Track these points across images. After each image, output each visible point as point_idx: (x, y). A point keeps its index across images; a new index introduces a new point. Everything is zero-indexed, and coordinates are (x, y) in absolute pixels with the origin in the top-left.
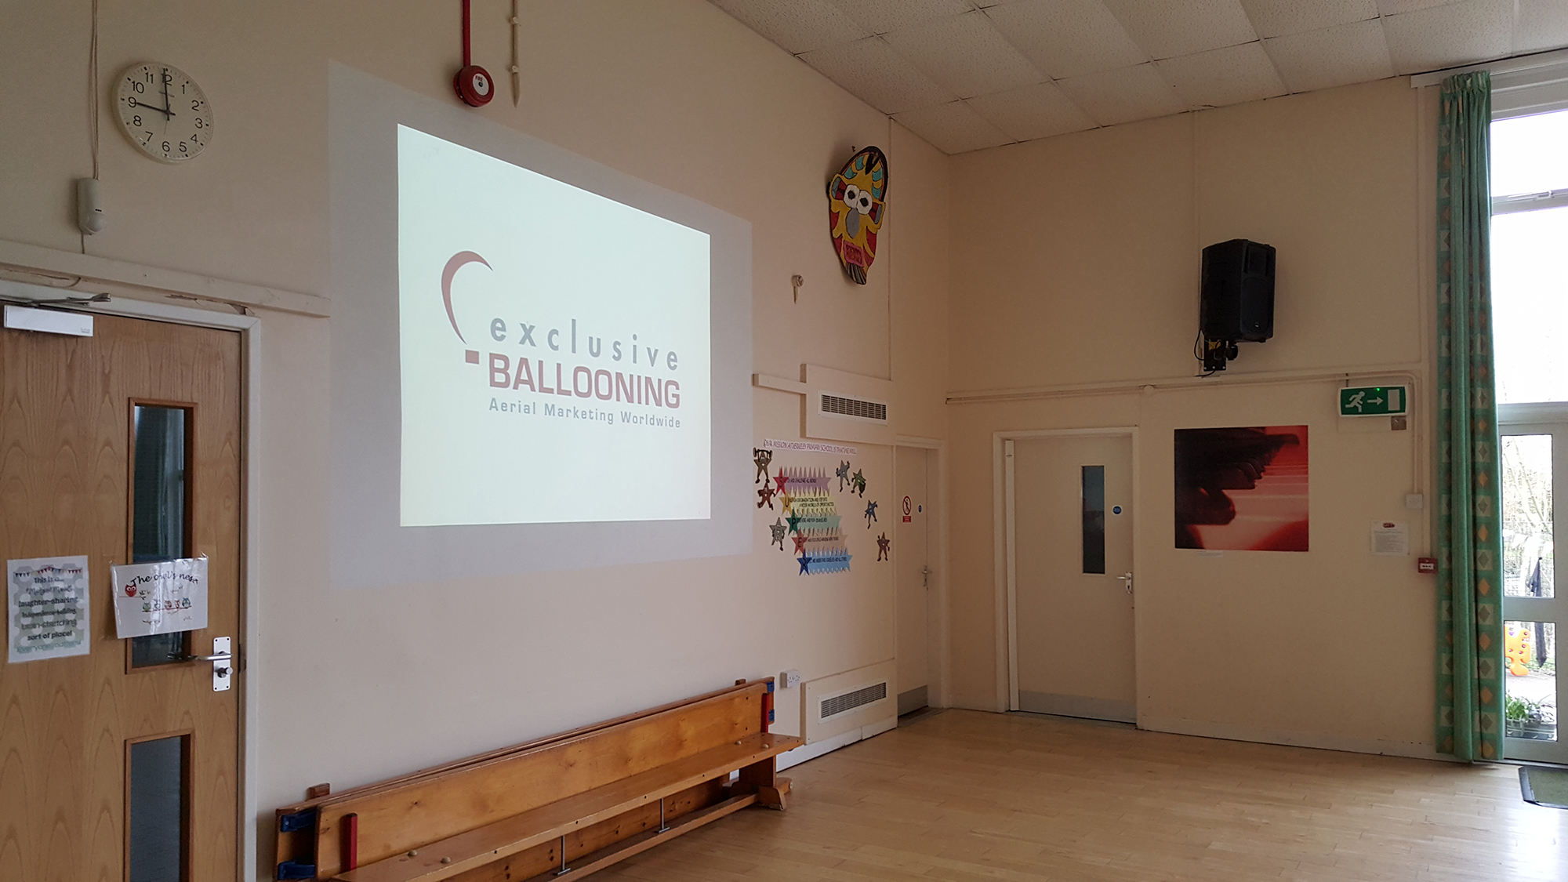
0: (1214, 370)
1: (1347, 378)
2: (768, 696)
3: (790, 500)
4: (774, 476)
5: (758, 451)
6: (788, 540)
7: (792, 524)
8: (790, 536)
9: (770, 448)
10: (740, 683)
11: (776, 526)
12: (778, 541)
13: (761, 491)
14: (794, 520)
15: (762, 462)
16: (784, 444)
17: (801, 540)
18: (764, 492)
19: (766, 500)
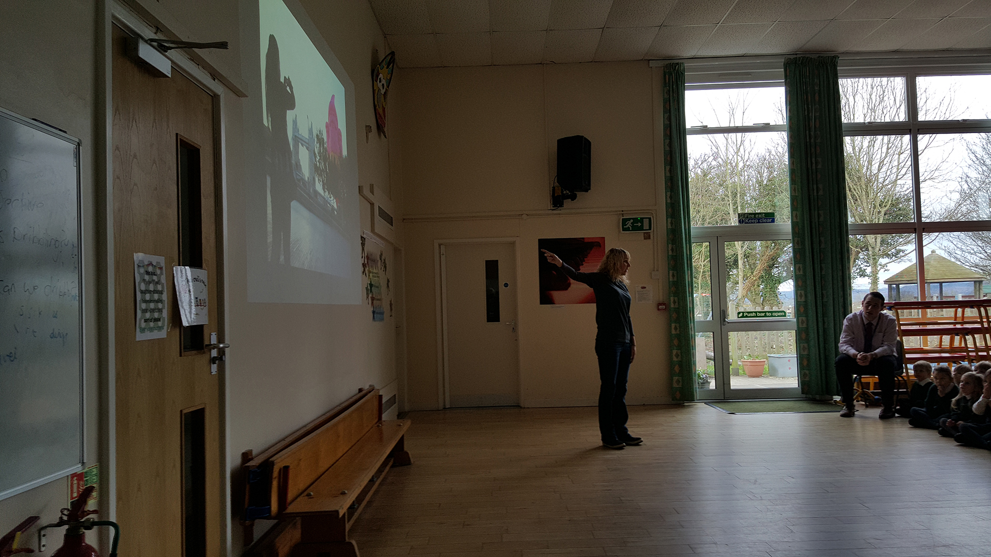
0: (559, 207)
1: (623, 213)
2: (380, 397)
3: (370, 272)
4: (366, 255)
5: (362, 237)
6: (369, 298)
7: (371, 288)
8: (370, 296)
9: (365, 236)
10: (360, 390)
11: (367, 288)
12: (367, 297)
13: (363, 264)
14: (371, 285)
15: (363, 244)
16: (368, 234)
17: (373, 299)
18: (364, 265)
19: (364, 270)
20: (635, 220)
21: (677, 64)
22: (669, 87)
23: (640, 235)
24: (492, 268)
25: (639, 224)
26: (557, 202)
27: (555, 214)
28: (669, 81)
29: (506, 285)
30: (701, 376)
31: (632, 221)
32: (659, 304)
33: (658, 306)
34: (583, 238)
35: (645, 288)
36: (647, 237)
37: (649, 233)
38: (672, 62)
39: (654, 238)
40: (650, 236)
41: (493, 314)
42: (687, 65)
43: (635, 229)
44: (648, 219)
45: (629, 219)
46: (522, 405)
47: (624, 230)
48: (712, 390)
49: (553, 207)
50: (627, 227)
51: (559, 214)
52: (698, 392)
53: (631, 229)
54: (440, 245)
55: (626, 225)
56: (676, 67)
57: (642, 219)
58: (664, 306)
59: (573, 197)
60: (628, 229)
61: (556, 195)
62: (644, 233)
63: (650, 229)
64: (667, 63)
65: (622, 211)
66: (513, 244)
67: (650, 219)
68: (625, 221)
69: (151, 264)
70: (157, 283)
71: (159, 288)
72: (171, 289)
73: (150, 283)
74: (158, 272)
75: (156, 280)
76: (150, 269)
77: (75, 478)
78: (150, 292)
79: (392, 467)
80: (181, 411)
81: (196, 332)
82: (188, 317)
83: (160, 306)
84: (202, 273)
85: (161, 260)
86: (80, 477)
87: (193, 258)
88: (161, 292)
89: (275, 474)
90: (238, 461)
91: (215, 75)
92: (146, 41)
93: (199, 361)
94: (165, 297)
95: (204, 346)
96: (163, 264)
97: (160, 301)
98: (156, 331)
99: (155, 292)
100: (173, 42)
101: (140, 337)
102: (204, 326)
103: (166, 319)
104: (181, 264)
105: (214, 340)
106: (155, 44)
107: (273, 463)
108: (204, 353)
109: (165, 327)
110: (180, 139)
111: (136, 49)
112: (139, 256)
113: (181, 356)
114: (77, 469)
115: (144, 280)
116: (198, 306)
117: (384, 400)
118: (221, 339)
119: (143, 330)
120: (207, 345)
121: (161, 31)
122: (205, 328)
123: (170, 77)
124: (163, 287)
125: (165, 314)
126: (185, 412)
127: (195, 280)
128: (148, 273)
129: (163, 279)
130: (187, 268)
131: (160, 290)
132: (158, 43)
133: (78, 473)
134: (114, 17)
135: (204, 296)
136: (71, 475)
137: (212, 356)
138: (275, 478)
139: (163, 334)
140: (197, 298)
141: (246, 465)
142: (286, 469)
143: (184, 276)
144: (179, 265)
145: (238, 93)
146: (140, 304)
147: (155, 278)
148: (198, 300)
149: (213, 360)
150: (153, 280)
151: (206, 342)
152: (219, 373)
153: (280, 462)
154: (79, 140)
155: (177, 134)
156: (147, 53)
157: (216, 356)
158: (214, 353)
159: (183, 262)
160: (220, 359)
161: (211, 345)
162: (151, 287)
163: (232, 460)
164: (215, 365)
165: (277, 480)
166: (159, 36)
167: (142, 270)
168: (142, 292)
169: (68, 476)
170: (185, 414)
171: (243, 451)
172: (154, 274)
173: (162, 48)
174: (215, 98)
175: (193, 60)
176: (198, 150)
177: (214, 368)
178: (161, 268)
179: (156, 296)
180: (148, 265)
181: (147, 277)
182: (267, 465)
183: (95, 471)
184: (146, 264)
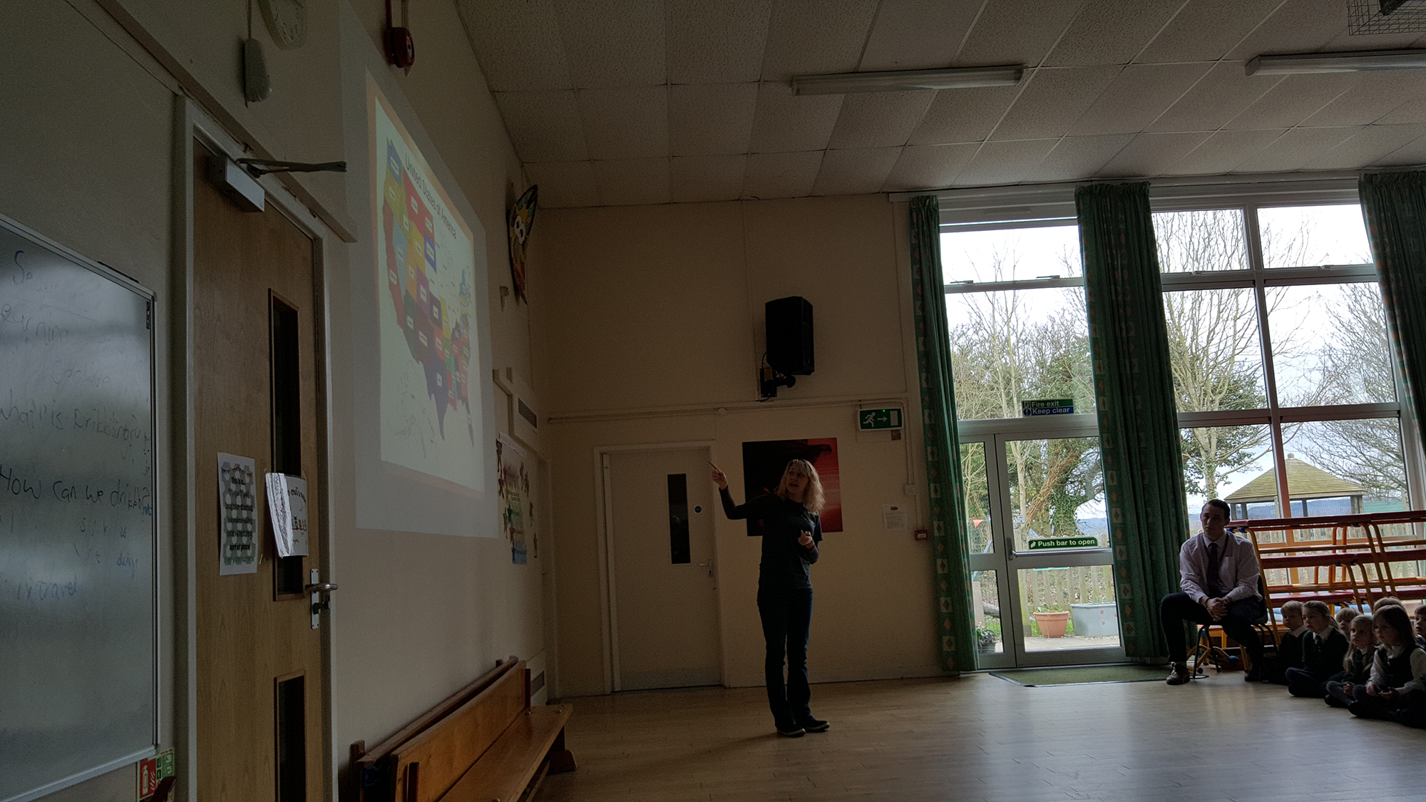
0: (770, 397)
1: (860, 403)
2: (528, 672)
3: (508, 492)
4: (503, 467)
5: (497, 442)
6: (508, 529)
7: (510, 514)
8: (509, 526)
9: (501, 441)
10: (499, 663)
11: (504, 515)
12: (506, 529)
13: (499, 480)
14: (510, 511)
15: (499, 452)
16: (506, 439)
17: (512, 531)
18: (500, 482)
19: (501, 490)
20: (879, 413)
21: (928, 197)
22: (918, 229)
23: (886, 433)
24: (678, 485)
25: (885, 419)
26: (768, 390)
27: (766, 407)
28: (918, 221)
29: (698, 509)
30: (982, 634)
31: (874, 414)
32: (918, 532)
33: (916, 535)
34: (806, 440)
35: (897, 509)
36: (896, 436)
37: (899, 430)
38: (919, 195)
39: (905, 438)
40: (900, 434)
41: (681, 553)
42: (941, 198)
43: (879, 425)
44: (896, 412)
45: (870, 412)
46: (727, 685)
47: (863, 427)
48: (999, 655)
49: (762, 397)
50: (867, 422)
51: (771, 406)
52: (979, 659)
53: (873, 426)
54: (602, 454)
55: (866, 420)
56: (926, 201)
57: (888, 411)
58: (925, 535)
59: (791, 383)
60: (869, 426)
61: (765, 380)
62: (892, 431)
63: (900, 425)
64: (913, 197)
65: (860, 401)
66: (708, 449)
67: (899, 411)
68: (864, 415)
69: (238, 468)
70: (246, 495)
71: (248, 502)
72: (262, 506)
73: (237, 494)
74: (247, 480)
75: (245, 492)
76: (237, 475)
77: (145, 767)
78: (237, 507)
79: (548, 774)
80: (275, 679)
81: (294, 563)
82: (286, 546)
83: (249, 527)
84: (300, 483)
85: (248, 463)
86: (150, 765)
87: (288, 463)
88: (250, 509)
89: (400, 774)
90: (346, 756)
91: (316, 211)
92: (235, 163)
93: (296, 608)
94: (255, 515)
95: (304, 586)
96: (252, 469)
97: (249, 520)
98: (244, 564)
99: (244, 507)
100: (267, 163)
101: (225, 570)
102: (303, 559)
103: (257, 547)
104: (275, 471)
105: (315, 579)
106: (244, 166)
107: (396, 759)
108: (304, 597)
109: (256, 558)
110: (274, 297)
111: (223, 172)
112: (223, 458)
113: (274, 600)
114: (148, 753)
115: (230, 490)
116: (297, 529)
117: (533, 677)
118: (324, 577)
119: (228, 561)
120: (307, 586)
121: (251, 149)
122: (305, 563)
123: (263, 210)
124: (253, 501)
125: (256, 539)
126: (279, 680)
127: (292, 492)
128: (234, 480)
129: (253, 491)
130: (282, 475)
131: (250, 504)
132: (249, 165)
133: (149, 760)
134: (196, 130)
135: (303, 516)
136: (141, 761)
137: (313, 603)
138: (399, 780)
139: (252, 568)
140: (295, 518)
141: (359, 761)
142: (414, 767)
143: (279, 486)
144: (273, 471)
145: (344, 237)
146: (225, 523)
147: (243, 488)
148: (298, 521)
149: (314, 609)
150: (241, 491)
151: (306, 583)
152: (321, 627)
153: (406, 757)
154: (155, 293)
155: (270, 290)
156: (237, 178)
157: (318, 602)
158: (316, 598)
159: (277, 468)
160: (323, 607)
161: (313, 585)
162: (239, 501)
163: (339, 756)
164: (317, 615)
165: (401, 783)
166: (248, 156)
167: (227, 477)
168: (227, 507)
169: (136, 763)
170: (279, 683)
171: (352, 743)
172: (241, 482)
173: (254, 173)
174: (315, 242)
175: (288, 190)
176: (296, 312)
177: (316, 618)
178: (250, 475)
179: (245, 514)
180: (235, 469)
181: (233, 487)
182: (388, 761)
183: (170, 759)
184: (233, 468)
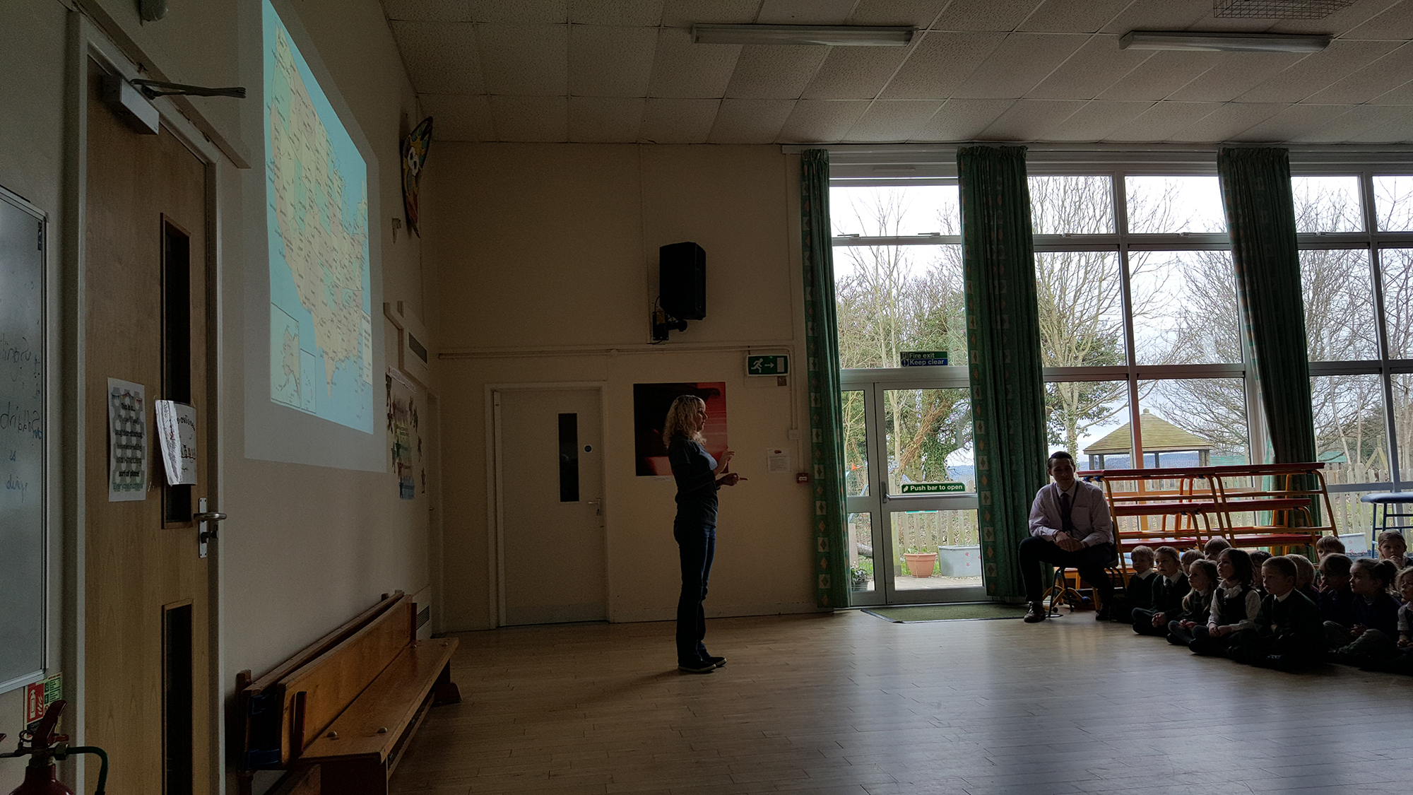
0: (662, 340)
1: (749, 349)
2: (414, 606)
3: (397, 427)
4: (392, 402)
5: (387, 376)
6: (396, 463)
7: (398, 450)
8: (397, 461)
9: (391, 375)
10: (384, 597)
11: (393, 449)
12: (394, 464)
13: (388, 414)
14: (398, 446)
15: (388, 386)
16: (395, 372)
17: (400, 466)
18: (390, 416)
19: (390, 424)
20: (766, 359)
21: (819, 151)
22: (809, 181)
23: (773, 379)
24: (568, 425)
25: (772, 365)
26: (660, 333)
27: (657, 350)
28: (810, 172)
29: (588, 449)
30: (856, 573)
31: (761, 360)
32: (800, 475)
33: (798, 478)
34: (696, 384)
35: (780, 452)
36: (782, 382)
37: (785, 377)
38: (812, 148)
39: (791, 385)
40: (785, 380)
41: (569, 491)
42: (832, 152)
43: (766, 371)
44: (783, 359)
45: (758, 358)
46: (611, 620)
47: (751, 372)
48: (871, 593)
49: (654, 340)
50: (755, 368)
51: (663, 350)
52: (852, 596)
53: (760, 372)
54: (493, 392)
55: (754, 366)
56: (817, 155)
57: (775, 357)
58: (806, 478)
59: (682, 327)
60: (756, 372)
61: (658, 323)
62: (778, 377)
63: (786, 372)
64: (806, 149)
65: (749, 347)
66: (598, 390)
67: (786, 357)
68: (752, 361)
69: (127, 394)
70: (136, 421)
71: (138, 429)
72: (151, 435)
73: (127, 420)
74: (137, 406)
75: (134, 418)
76: (127, 401)
77: (34, 691)
78: (126, 433)
79: (433, 706)
80: (163, 607)
81: (184, 490)
82: (175, 474)
83: (139, 454)
84: (189, 411)
85: (139, 389)
86: (38, 689)
87: (178, 391)
88: (139, 435)
89: (287, 703)
90: (233, 685)
91: (209, 135)
92: (129, 83)
93: (186, 536)
94: (145, 442)
95: (192, 515)
96: (142, 396)
97: (138, 447)
98: (133, 491)
99: (133, 434)
100: (162, 85)
101: (114, 497)
102: (192, 487)
103: (146, 474)
104: (165, 398)
105: (203, 509)
106: (139, 86)
107: (283, 688)
108: (191, 526)
109: (145, 486)
110: (166, 221)
111: (117, 93)
112: (113, 383)
113: (163, 528)
114: (37, 677)
115: (120, 416)
116: (186, 457)
117: (419, 611)
118: (212, 507)
119: (117, 487)
120: (195, 515)
121: (145, 69)
122: (194, 491)
123: (157, 132)
124: (142, 428)
125: (145, 466)
126: (167, 608)
127: (182, 420)
128: (124, 407)
129: (143, 417)
130: (171, 402)
131: (139, 431)
132: (143, 86)
133: (37, 684)
134: (90, 47)
135: (192, 445)
136: (29, 686)
137: (201, 531)
138: (286, 709)
139: (141, 495)
140: (185, 446)
141: (247, 689)
142: (301, 696)
143: (168, 414)
144: (162, 399)
145: (237, 162)
146: (115, 449)
147: (133, 414)
148: (187, 449)
149: (202, 538)
150: (131, 417)
151: (194, 511)
152: (208, 557)
153: (294, 686)
154: (47, 214)
155: (162, 214)
156: (131, 99)
157: (206, 531)
158: (204, 527)
159: (167, 395)
160: (212, 535)
161: (202, 514)
162: (128, 427)
163: (225, 685)
164: (205, 544)
165: (288, 711)
166: (142, 76)
167: (117, 402)
168: (117, 433)
169: (24, 687)
170: (167, 611)
171: (239, 672)
172: (130, 408)
173: (149, 94)
174: (209, 167)
175: (182, 113)
176: (188, 238)
177: (204, 548)
178: (140, 401)
179: (134, 440)
180: (125, 395)
181: (123, 413)
182: (276, 690)
183: (57, 684)
184: (122, 393)
